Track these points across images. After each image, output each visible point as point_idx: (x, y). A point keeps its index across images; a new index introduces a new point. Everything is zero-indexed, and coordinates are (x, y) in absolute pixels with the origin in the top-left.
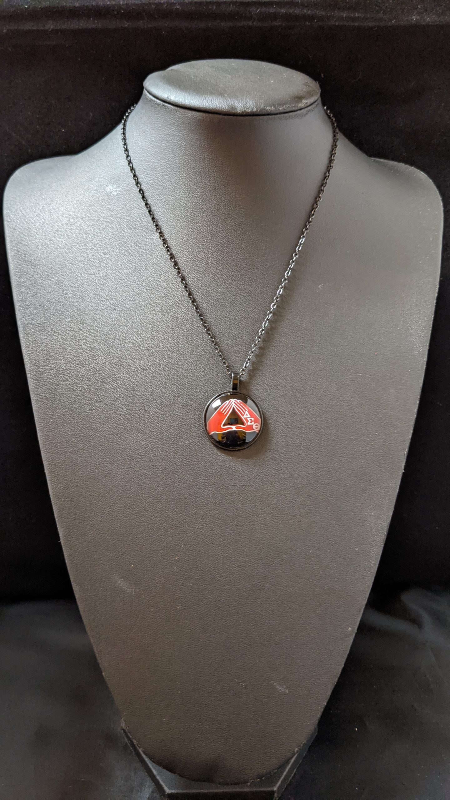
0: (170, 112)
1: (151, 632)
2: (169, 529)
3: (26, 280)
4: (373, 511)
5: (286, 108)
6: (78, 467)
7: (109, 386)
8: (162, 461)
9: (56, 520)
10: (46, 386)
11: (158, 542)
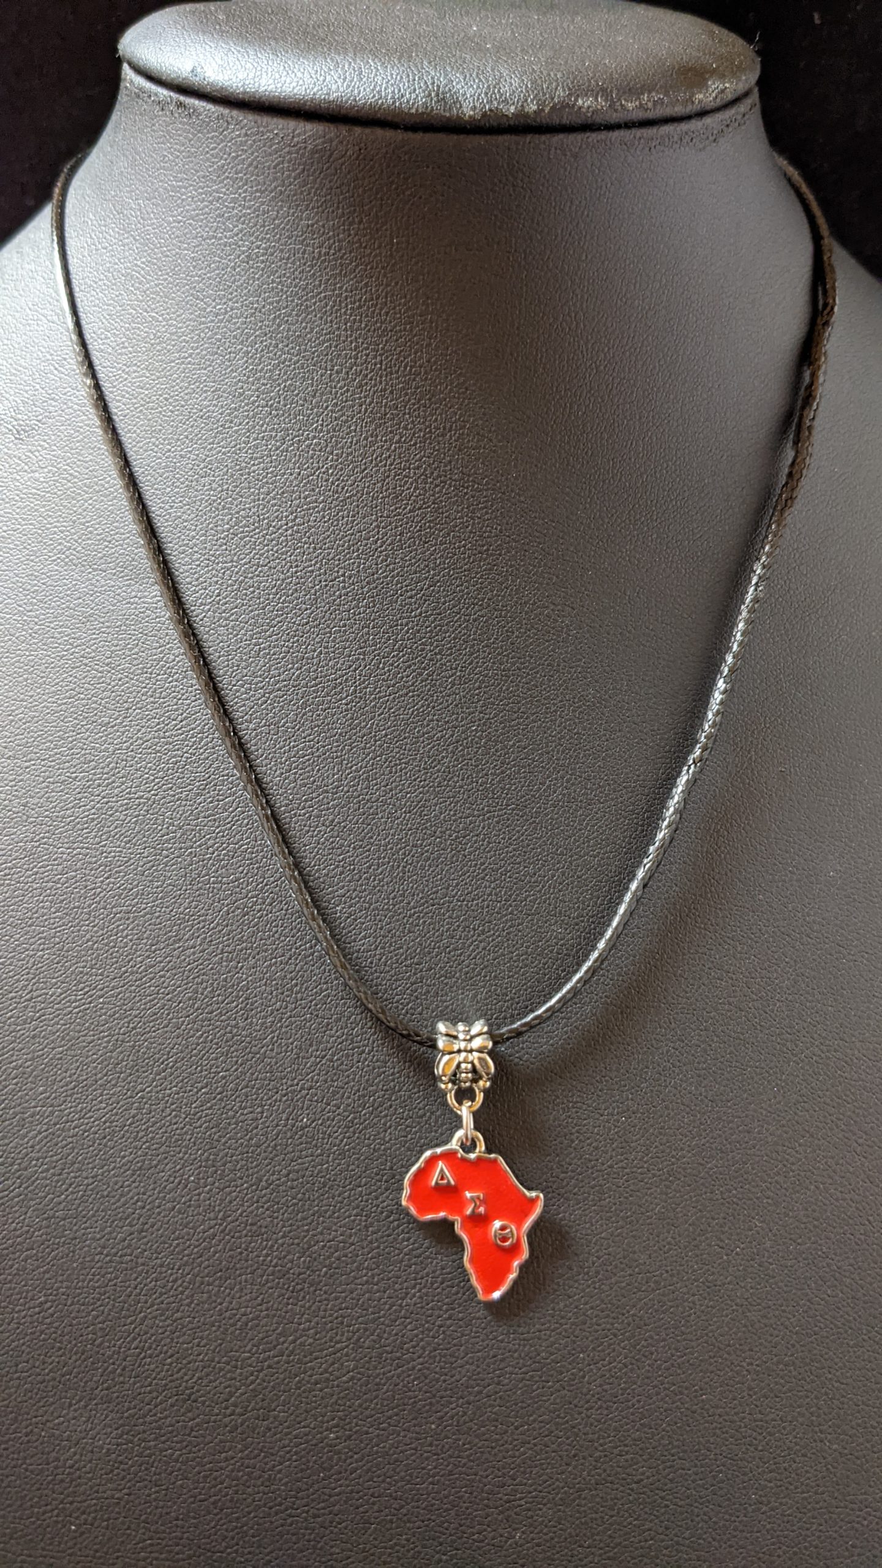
0: (203, 126)
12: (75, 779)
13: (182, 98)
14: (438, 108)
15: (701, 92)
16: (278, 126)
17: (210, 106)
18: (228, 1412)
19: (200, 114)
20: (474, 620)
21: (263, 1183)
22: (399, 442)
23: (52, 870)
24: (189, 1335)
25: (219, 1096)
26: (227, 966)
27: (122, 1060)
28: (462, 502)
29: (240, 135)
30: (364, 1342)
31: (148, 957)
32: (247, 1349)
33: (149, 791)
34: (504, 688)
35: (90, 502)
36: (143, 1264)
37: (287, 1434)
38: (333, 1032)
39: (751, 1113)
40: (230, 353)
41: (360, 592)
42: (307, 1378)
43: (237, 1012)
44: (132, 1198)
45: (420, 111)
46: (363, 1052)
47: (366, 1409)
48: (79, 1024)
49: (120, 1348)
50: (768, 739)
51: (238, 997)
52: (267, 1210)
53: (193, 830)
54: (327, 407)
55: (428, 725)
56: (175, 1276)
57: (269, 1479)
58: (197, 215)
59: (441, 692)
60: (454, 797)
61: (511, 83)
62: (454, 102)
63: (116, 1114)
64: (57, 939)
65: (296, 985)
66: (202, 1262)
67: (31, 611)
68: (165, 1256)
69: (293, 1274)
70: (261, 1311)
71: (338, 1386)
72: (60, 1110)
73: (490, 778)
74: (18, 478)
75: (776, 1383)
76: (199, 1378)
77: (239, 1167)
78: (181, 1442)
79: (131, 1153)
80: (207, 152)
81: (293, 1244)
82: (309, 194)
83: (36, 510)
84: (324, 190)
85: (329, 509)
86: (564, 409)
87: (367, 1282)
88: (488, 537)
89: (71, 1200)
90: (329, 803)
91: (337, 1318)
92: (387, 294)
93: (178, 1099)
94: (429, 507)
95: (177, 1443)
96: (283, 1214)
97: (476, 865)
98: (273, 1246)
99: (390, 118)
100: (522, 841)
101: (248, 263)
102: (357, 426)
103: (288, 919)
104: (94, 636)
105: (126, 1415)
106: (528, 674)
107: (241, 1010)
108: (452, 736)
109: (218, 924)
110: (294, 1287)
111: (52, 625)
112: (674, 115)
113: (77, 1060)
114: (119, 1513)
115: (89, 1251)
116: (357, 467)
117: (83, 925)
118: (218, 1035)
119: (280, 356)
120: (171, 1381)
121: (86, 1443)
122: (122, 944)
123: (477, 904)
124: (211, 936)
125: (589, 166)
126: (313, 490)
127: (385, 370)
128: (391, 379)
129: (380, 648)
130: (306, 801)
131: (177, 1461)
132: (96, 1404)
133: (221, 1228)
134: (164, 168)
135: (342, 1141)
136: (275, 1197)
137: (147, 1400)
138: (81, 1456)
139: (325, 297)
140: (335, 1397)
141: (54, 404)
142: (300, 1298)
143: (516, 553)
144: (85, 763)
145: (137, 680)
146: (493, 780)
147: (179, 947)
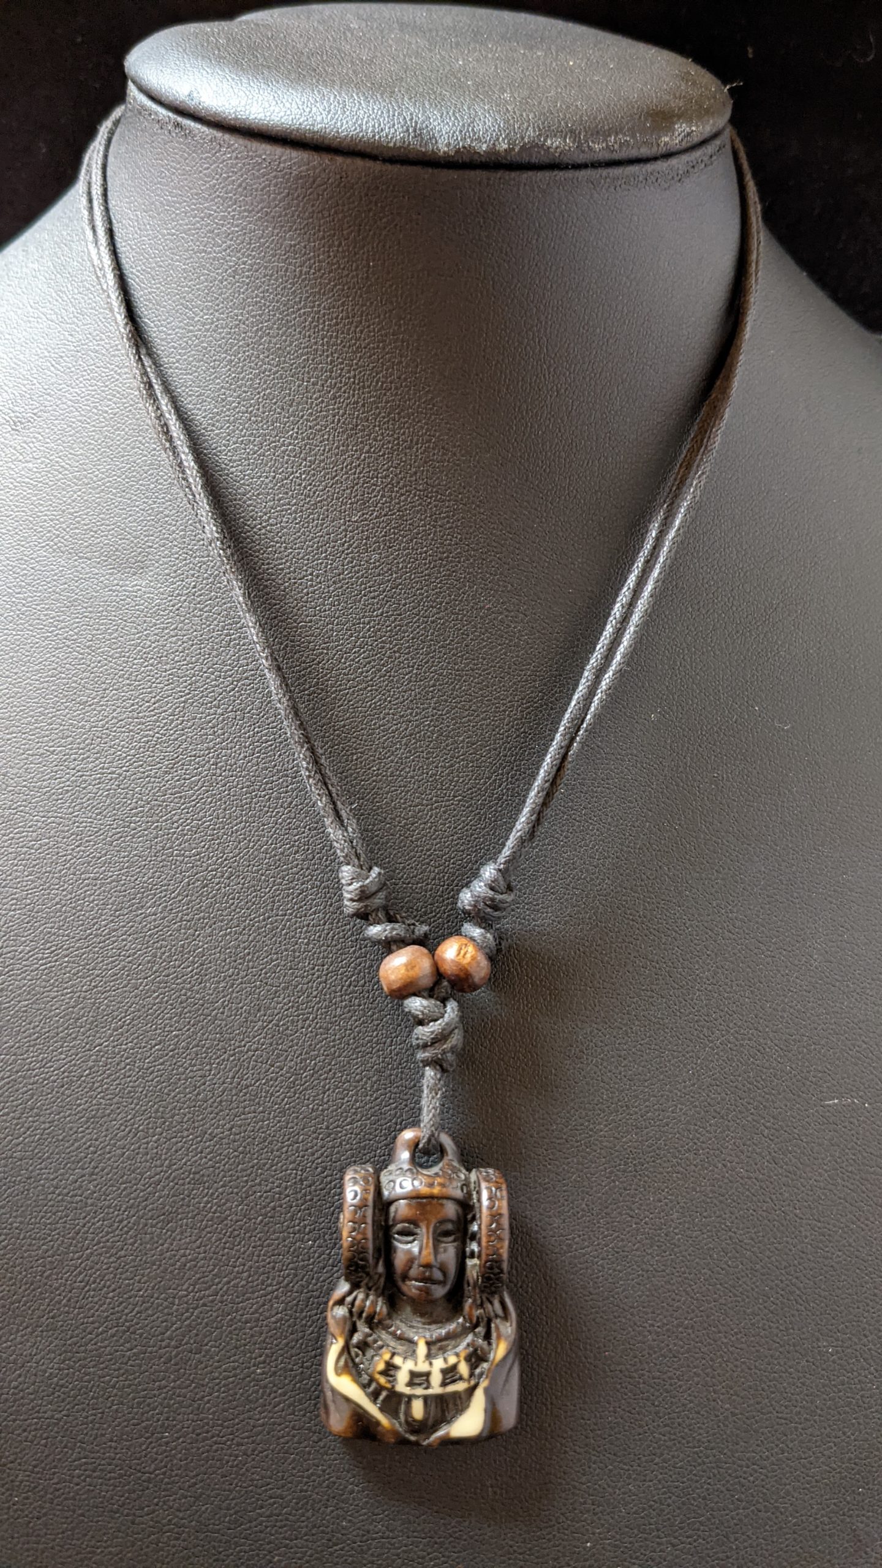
12: (52, 753)
13: (179, 119)
14: (414, 143)
15: (667, 135)
16: (266, 150)
17: (205, 129)
18: (164, 1344)
19: (195, 136)
20: (433, 622)
21: (206, 1136)
22: (368, 452)
23: (27, 836)
24: (131, 1272)
25: (171, 1053)
26: (185, 934)
27: (83, 1016)
28: (426, 511)
29: (230, 158)
30: (293, 1287)
31: (112, 921)
32: (185, 1287)
33: (121, 768)
34: (457, 687)
35: (79, 493)
36: (92, 1205)
37: (216, 1368)
38: (280, 999)
39: (667, 1093)
40: (215, 361)
41: (326, 590)
42: (238, 1317)
43: (192, 977)
44: (85, 1144)
45: (398, 145)
46: (308, 1018)
47: (292, 1348)
48: (44, 980)
49: (67, 1281)
50: (703, 746)
51: (193, 962)
52: (210, 1160)
53: (160, 806)
54: (303, 416)
55: (384, 718)
56: (120, 1217)
57: (198, 1409)
58: (190, 229)
59: (398, 688)
60: (405, 786)
61: (485, 122)
62: (430, 139)
63: (75, 1065)
64: (29, 901)
65: (249, 954)
66: (147, 1206)
67: (19, 593)
68: (112, 1198)
69: (231, 1220)
70: (199, 1254)
71: (266, 1326)
72: (23, 1059)
73: (440, 770)
74: (13, 466)
75: (675, 1344)
76: (138, 1312)
77: (185, 1120)
78: (119, 1369)
79: (86, 1102)
80: (201, 172)
81: (232, 1193)
82: (293, 216)
83: (28, 499)
84: (307, 214)
85: (301, 511)
86: (526, 427)
87: (299, 1231)
88: (450, 545)
89: (29, 1142)
90: (287, 787)
91: (269, 1263)
92: (362, 312)
93: (133, 1054)
94: (394, 514)
95: (115, 1370)
96: (224, 1165)
97: (422, 851)
98: (213, 1194)
99: (368, 150)
100: (467, 830)
101: (234, 277)
102: (329, 435)
103: (244, 892)
104: (77, 620)
105: (69, 1342)
106: (480, 675)
107: (196, 974)
108: (406, 729)
109: (179, 894)
110: (231, 1232)
111: (39, 608)
112: (640, 156)
113: (41, 1014)
114: (57, 1432)
115: (43, 1190)
116: (328, 473)
117: (53, 889)
118: (173, 997)
119: (261, 366)
120: (112, 1314)
121: (31, 1367)
122: (89, 909)
123: (421, 887)
124: (171, 905)
125: (556, 202)
126: (287, 493)
127: (358, 384)
128: (363, 393)
129: (342, 644)
130: (267, 783)
131: (114, 1387)
132: (42, 1331)
133: (167, 1174)
134: (160, 183)
135: (283, 1100)
136: (218, 1150)
137: (88, 1331)
138: (26, 1377)
139: (304, 313)
140: (264, 1335)
141: (49, 398)
142: (236, 1243)
143: (475, 560)
144: (63, 738)
145: (115, 663)
146: (442, 772)
147: (141, 914)
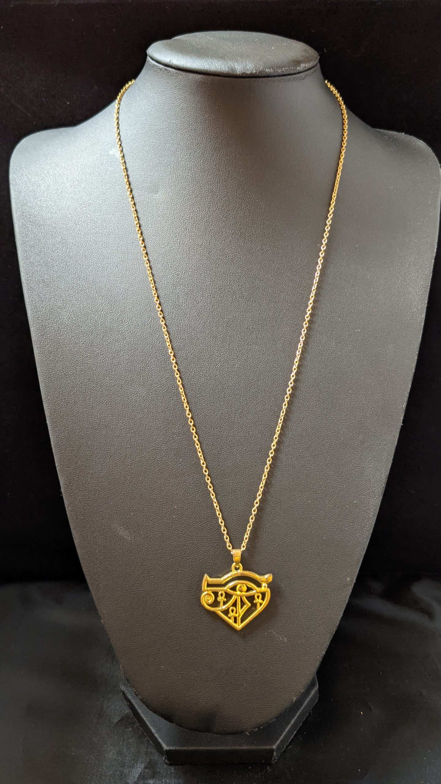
0: (172, 75)
1: (149, 579)
2: (169, 478)
3: (30, 239)
4: (372, 463)
5: (285, 71)
6: (80, 417)
7: (110, 340)
8: (162, 412)
9: (57, 469)
10: (49, 339)
11: (158, 491)
13: (166, 68)
14: (231, 72)
15: (299, 67)
16: (191, 75)
17: (174, 70)
19: (170, 72)
40: (177, 133)
45: (227, 72)
54: (201, 147)
58: (169, 98)
62: (235, 70)
80: (172, 82)
82: (198, 92)
84: (202, 92)
94: (227, 173)
101: (182, 110)
102: (209, 152)
112: (291, 73)
116: (208, 162)
119: (190, 134)
125: (269, 86)
126: (197, 168)
127: (216, 137)
128: (218, 140)
134: (160, 85)
